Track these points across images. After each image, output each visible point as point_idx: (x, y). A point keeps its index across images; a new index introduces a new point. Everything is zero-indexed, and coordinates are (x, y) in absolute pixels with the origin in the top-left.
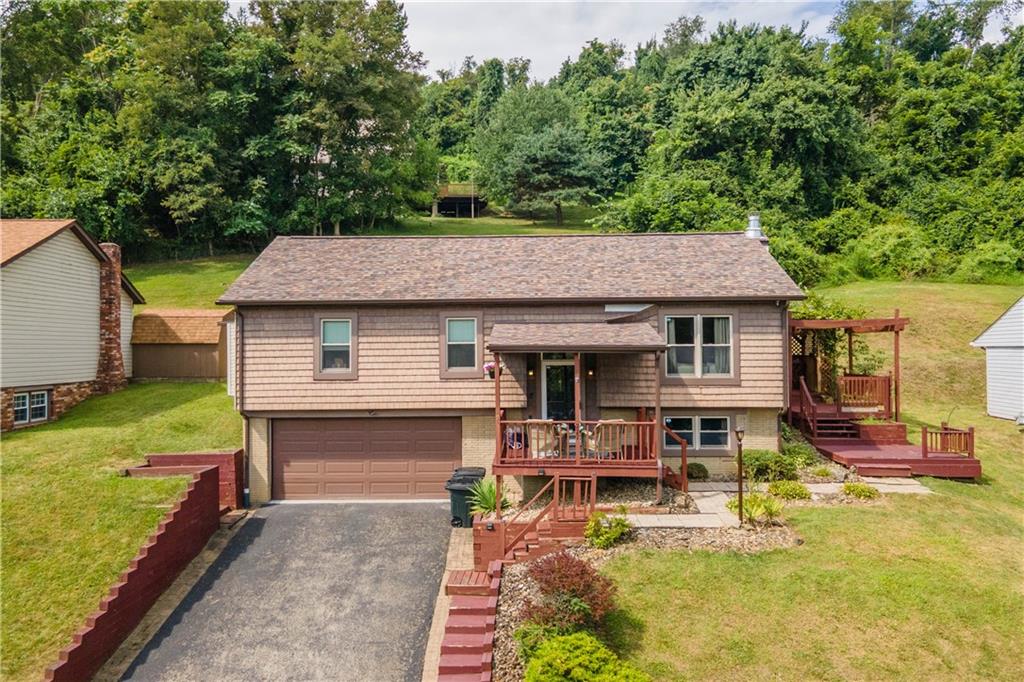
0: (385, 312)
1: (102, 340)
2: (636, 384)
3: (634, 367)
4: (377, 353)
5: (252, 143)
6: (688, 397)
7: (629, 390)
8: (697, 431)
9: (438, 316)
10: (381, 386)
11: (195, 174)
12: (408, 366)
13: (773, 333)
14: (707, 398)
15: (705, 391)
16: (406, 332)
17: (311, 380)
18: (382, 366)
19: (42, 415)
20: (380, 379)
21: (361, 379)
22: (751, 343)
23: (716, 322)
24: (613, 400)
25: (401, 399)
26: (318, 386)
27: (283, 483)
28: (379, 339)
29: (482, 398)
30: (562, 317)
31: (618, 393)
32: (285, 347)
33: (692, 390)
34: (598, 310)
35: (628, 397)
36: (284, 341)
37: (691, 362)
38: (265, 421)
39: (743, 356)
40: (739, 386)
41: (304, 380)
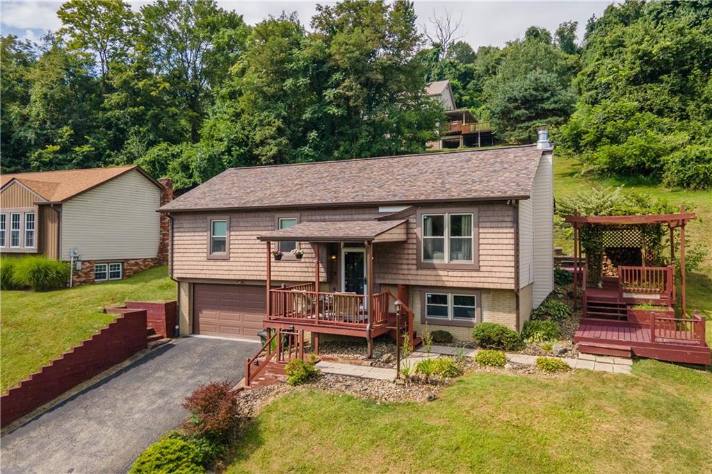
0: (244, 215)
1: (161, 234)
2: (400, 267)
3: (399, 254)
4: (240, 242)
5: (309, 109)
6: (438, 278)
7: (394, 271)
8: (450, 305)
9: (274, 217)
10: (242, 264)
11: (272, 133)
12: (257, 251)
13: (506, 227)
14: (453, 279)
15: (451, 273)
16: (256, 228)
17: (205, 259)
18: (242, 251)
19: (119, 276)
20: (242, 259)
21: (231, 259)
22: (488, 236)
23: (463, 219)
24: (384, 278)
25: (253, 273)
26: (209, 263)
27: (199, 324)
28: (241, 233)
29: (299, 274)
30: (350, 217)
31: (387, 273)
32: (194, 238)
33: (441, 273)
34: (373, 211)
35: (394, 276)
36: (193, 234)
37: (442, 250)
38: (187, 284)
39: (481, 247)
40: (479, 270)
41: (202, 259)
